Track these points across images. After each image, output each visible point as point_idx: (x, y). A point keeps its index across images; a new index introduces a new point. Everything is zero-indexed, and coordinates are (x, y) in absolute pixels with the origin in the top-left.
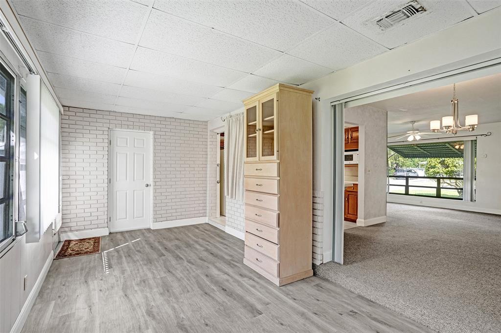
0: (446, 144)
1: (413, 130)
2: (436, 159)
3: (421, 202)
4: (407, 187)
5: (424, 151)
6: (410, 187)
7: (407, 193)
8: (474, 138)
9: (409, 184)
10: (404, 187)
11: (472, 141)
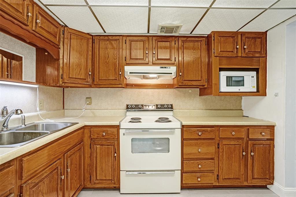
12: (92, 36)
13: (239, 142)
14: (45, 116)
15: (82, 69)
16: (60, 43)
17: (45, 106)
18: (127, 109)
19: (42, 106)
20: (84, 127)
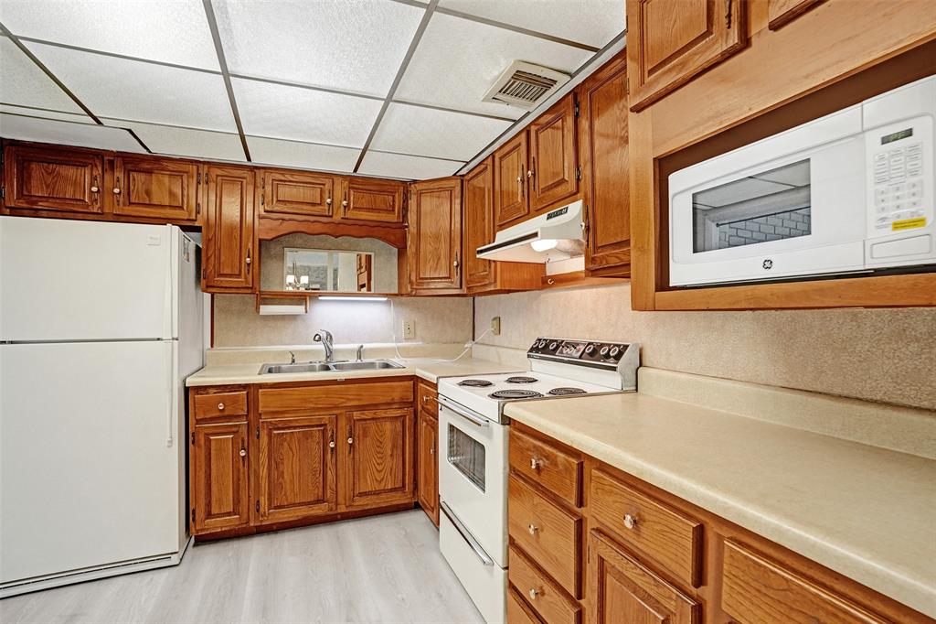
12: (463, 176)
13: (661, 591)
14: (405, 352)
15: (442, 257)
16: (405, 216)
17: (418, 333)
18: (531, 350)
19: (411, 333)
20: (415, 379)
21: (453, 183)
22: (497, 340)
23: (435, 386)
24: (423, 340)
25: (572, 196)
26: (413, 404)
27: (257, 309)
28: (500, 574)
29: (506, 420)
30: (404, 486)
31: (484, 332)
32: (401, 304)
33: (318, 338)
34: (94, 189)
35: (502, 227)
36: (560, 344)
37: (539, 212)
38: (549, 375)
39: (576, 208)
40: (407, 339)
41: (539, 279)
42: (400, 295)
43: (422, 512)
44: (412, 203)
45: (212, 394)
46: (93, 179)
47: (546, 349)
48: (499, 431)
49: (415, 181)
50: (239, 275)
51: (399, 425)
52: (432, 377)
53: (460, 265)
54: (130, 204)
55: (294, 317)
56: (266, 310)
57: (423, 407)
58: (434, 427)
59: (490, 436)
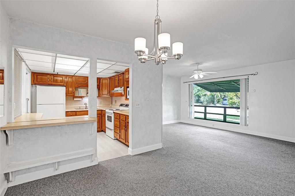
0: (232, 82)
1: (198, 70)
2: (233, 93)
3: (213, 125)
4: (205, 113)
5: (220, 87)
6: (207, 114)
7: (205, 119)
8: (246, 77)
9: (207, 112)
10: (204, 114)
11: (245, 79)
12: (110, 78)
15: (106, 90)
16: (100, 84)
17: (102, 103)
18: (120, 105)
19: (100, 103)
20: (102, 110)
21: (108, 79)
22: (116, 104)
23: (105, 111)
24: (103, 104)
25: (123, 86)
26: (101, 114)
27: (73, 99)
28: (113, 131)
29: (114, 113)
30: (100, 127)
31: (114, 103)
32: (99, 98)
33: (85, 104)
34: (48, 80)
35: (115, 88)
36: (123, 104)
37: (119, 87)
38: (122, 108)
39: (123, 87)
40: (100, 104)
41: (121, 95)
42: (99, 96)
43: (103, 132)
44: (101, 81)
45: (69, 112)
46: (48, 78)
47: (121, 105)
48: (113, 114)
49: (101, 78)
50: (72, 94)
51: (99, 118)
52: (105, 110)
53: (109, 92)
54: (54, 82)
55: (79, 100)
56: (75, 99)
57: (103, 114)
58: (105, 117)
59: (112, 115)
